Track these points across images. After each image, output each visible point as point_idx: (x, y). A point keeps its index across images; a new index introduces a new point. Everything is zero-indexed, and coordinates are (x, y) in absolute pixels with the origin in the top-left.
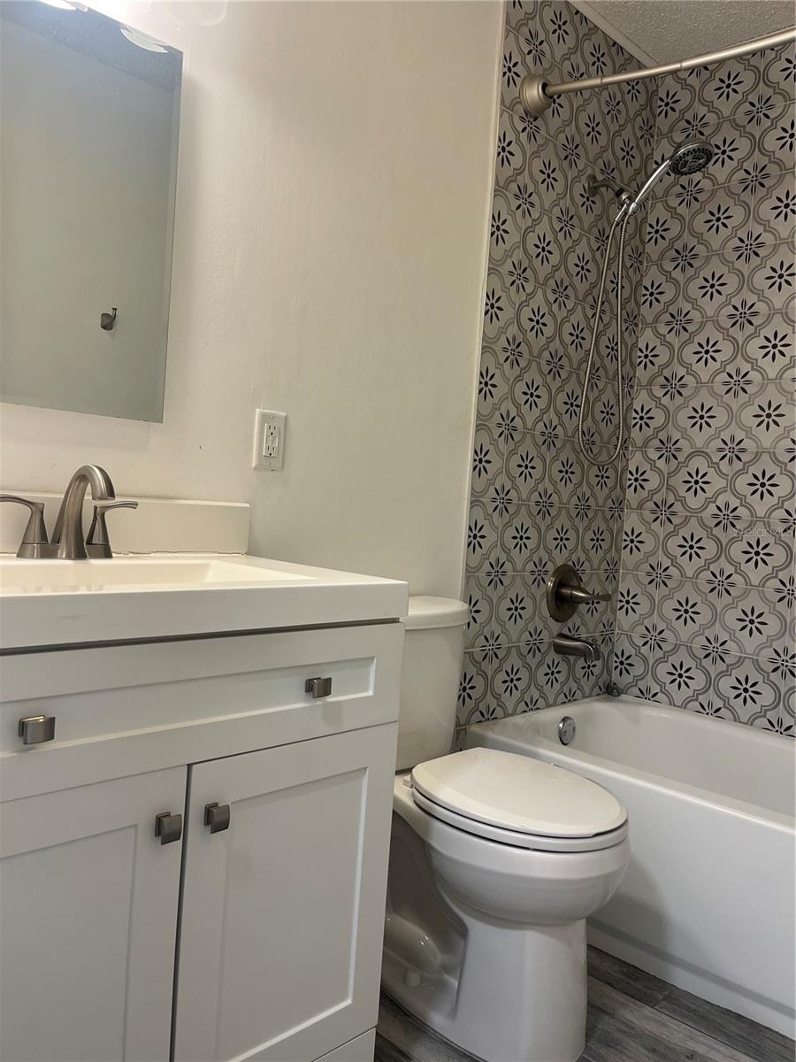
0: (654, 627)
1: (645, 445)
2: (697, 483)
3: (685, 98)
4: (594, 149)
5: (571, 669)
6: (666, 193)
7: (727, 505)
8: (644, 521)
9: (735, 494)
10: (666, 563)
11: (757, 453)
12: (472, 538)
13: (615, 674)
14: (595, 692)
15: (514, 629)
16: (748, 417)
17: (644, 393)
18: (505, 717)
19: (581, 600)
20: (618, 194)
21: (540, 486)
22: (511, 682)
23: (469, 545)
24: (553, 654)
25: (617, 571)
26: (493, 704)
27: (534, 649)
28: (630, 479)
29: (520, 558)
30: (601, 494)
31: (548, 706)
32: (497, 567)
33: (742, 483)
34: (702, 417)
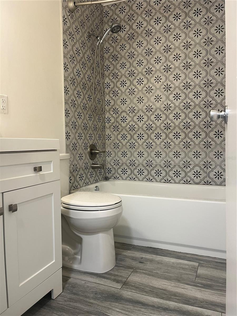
0: (116, 160)
1: (109, 110)
2: (124, 120)
3: (111, 13)
4: (89, 24)
5: (96, 173)
6: (108, 39)
7: (132, 125)
8: (111, 131)
9: (134, 122)
10: (118, 142)
11: (138, 110)
12: (67, 136)
13: (107, 174)
14: (102, 180)
15: (81, 163)
16: (135, 101)
17: (108, 96)
18: (80, 188)
19: (98, 153)
20: (97, 37)
21: (84, 121)
22: (81, 177)
23: (66, 138)
24: (91, 169)
25: (105, 146)
26: (77, 184)
27: (86, 168)
28: (106, 120)
29: (80, 142)
30: (100, 124)
31: (91, 184)
32: (75, 144)
33: (135, 119)
34: (124, 102)
